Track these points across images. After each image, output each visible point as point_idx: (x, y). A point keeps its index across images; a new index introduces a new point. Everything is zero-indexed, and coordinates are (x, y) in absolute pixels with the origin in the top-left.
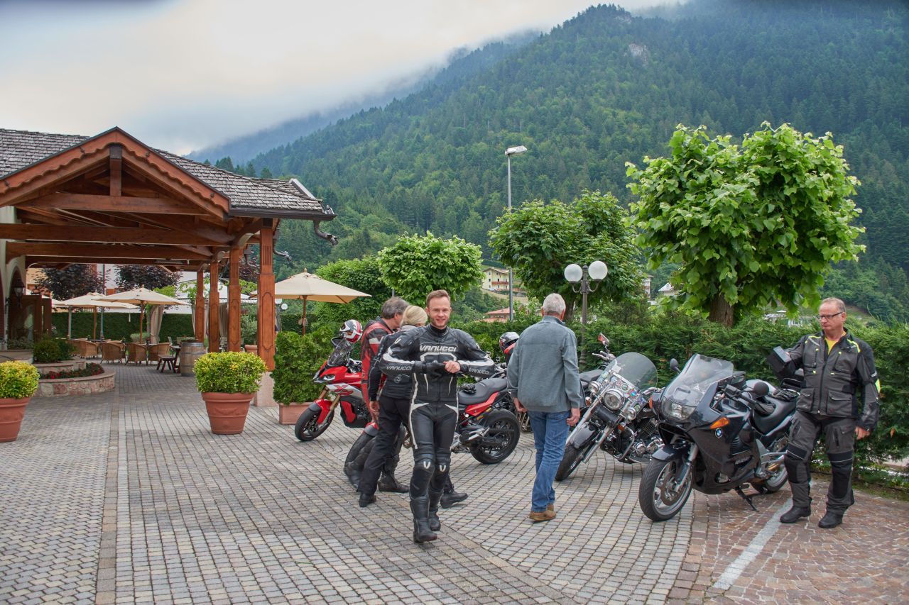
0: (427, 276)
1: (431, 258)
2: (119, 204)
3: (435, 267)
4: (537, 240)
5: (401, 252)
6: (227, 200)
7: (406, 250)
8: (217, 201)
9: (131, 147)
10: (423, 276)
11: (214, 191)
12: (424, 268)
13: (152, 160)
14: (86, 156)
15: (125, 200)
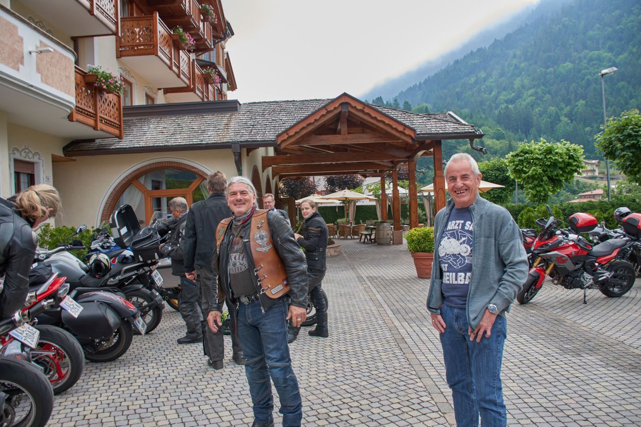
0: (543, 170)
1: (545, 157)
2: (347, 139)
3: (549, 163)
4: (636, 140)
5: (522, 154)
6: (414, 130)
7: (526, 153)
8: (407, 132)
9: (353, 104)
10: (540, 171)
11: (404, 125)
12: (540, 165)
13: (366, 110)
14: (328, 112)
15: (350, 136)
